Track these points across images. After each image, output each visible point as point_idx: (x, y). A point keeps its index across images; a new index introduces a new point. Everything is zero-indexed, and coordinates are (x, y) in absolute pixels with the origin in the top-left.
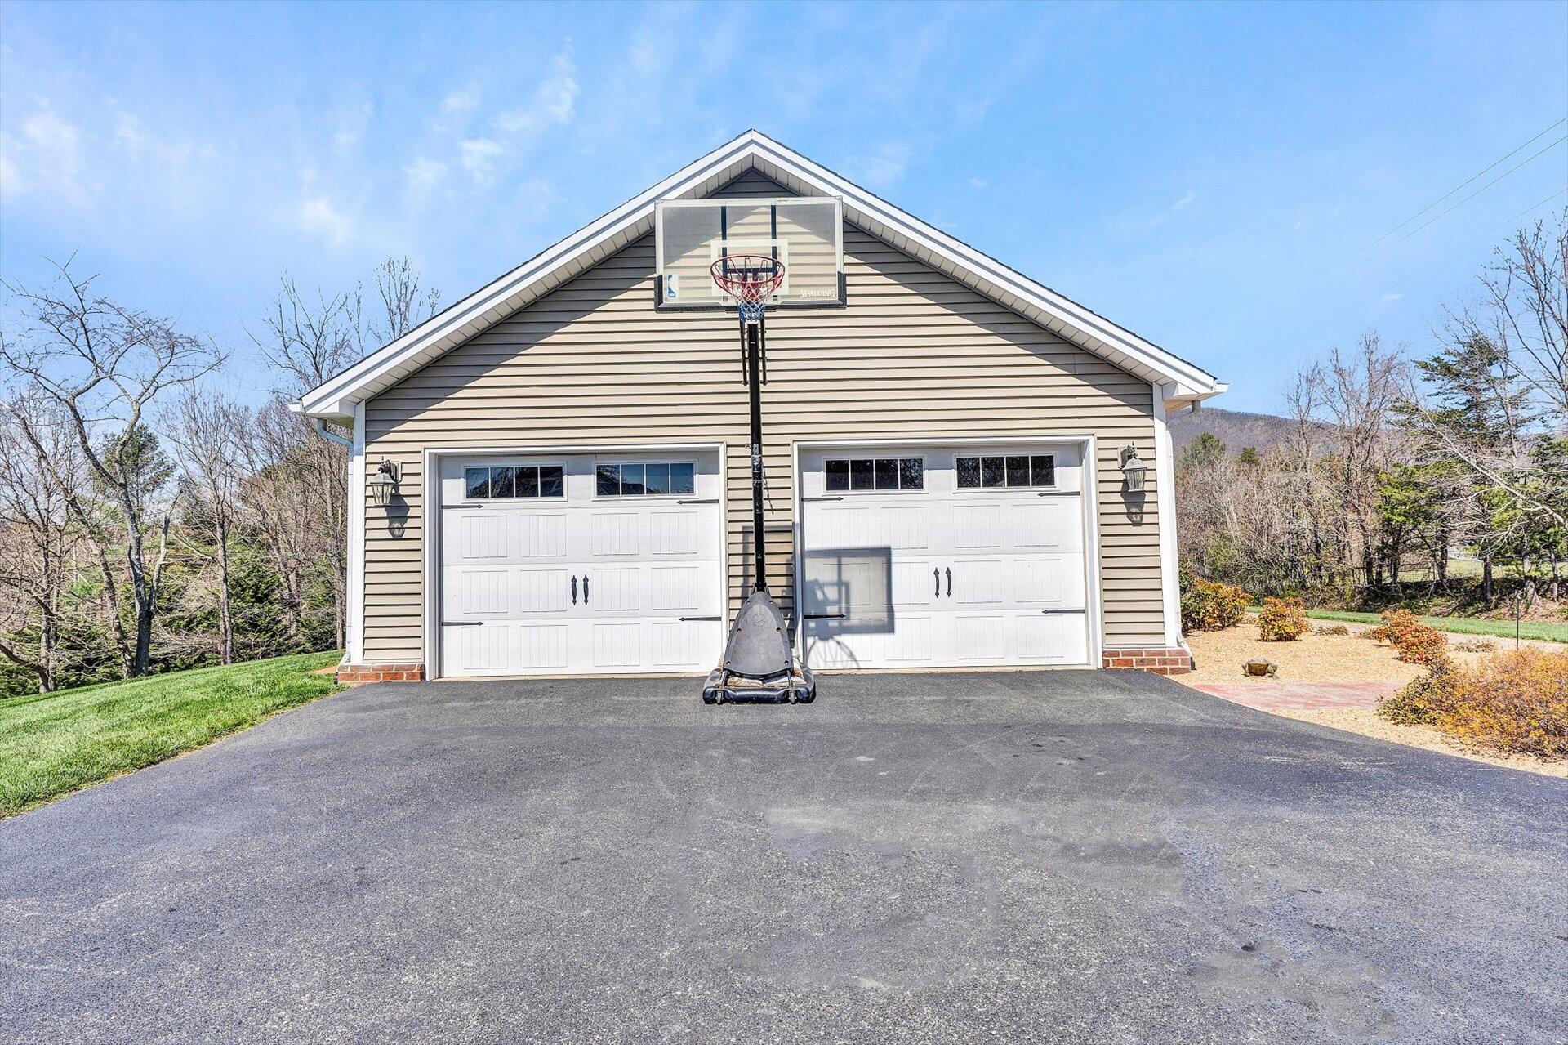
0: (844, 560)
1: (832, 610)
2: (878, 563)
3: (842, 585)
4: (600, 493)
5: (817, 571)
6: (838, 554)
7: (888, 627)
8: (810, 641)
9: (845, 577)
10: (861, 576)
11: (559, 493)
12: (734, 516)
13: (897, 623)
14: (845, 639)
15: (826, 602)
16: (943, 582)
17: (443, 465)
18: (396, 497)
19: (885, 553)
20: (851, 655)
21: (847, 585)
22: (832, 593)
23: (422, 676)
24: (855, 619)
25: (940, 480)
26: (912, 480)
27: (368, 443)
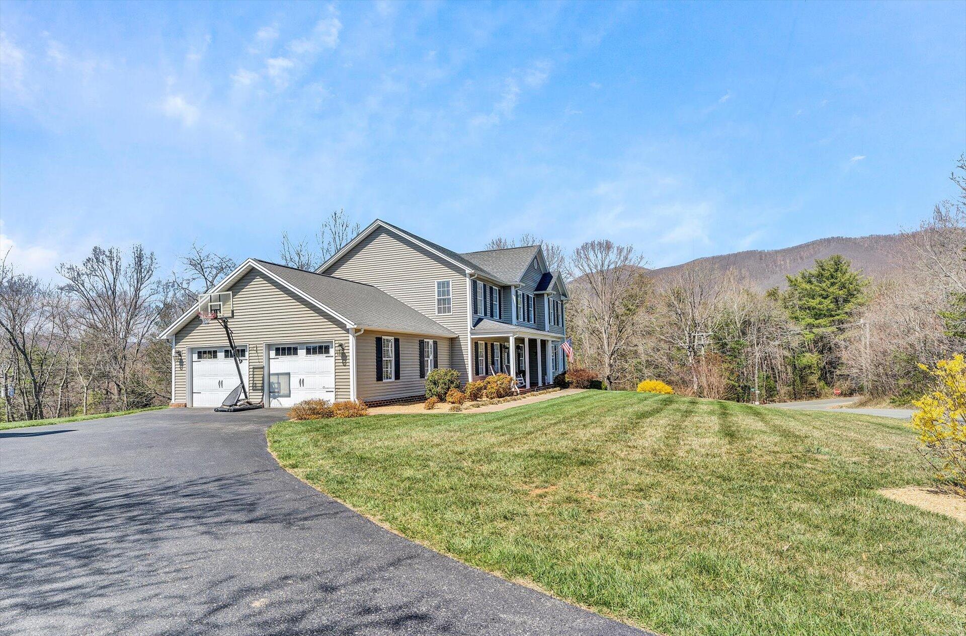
0: (280, 376)
1: (276, 390)
2: (287, 377)
3: (279, 383)
4: (225, 357)
5: (273, 379)
6: (278, 374)
7: (289, 396)
8: (271, 399)
9: (280, 381)
10: (283, 380)
11: (217, 358)
12: (250, 364)
13: (291, 394)
14: (279, 399)
15: (275, 388)
16: (302, 382)
17: (192, 350)
18: (181, 359)
19: (289, 374)
20: (280, 403)
21: (280, 383)
22: (276, 386)
23: (186, 406)
24: (282, 393)
25: (302, 352)
26: (296, 353)
27: (176, 345)
